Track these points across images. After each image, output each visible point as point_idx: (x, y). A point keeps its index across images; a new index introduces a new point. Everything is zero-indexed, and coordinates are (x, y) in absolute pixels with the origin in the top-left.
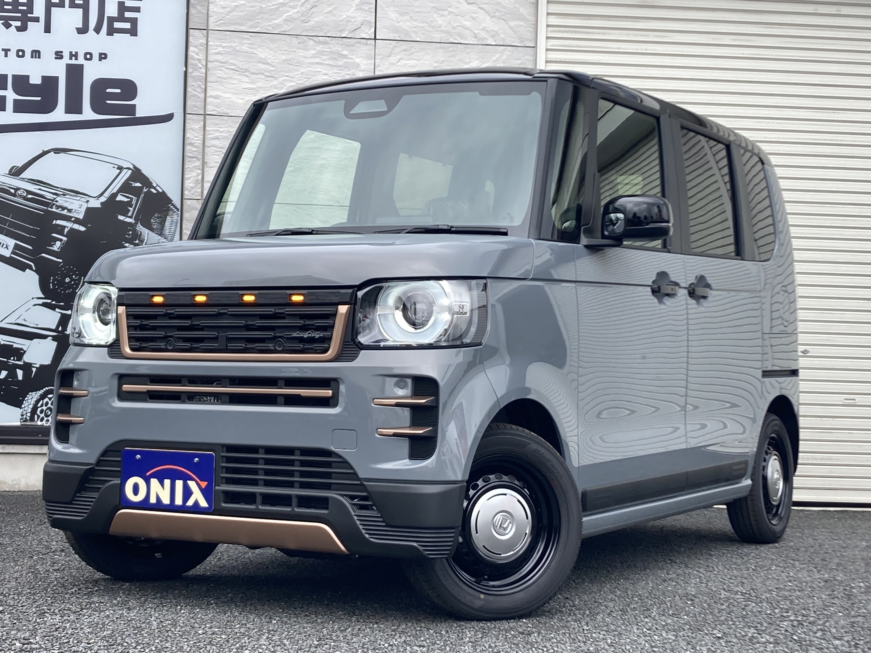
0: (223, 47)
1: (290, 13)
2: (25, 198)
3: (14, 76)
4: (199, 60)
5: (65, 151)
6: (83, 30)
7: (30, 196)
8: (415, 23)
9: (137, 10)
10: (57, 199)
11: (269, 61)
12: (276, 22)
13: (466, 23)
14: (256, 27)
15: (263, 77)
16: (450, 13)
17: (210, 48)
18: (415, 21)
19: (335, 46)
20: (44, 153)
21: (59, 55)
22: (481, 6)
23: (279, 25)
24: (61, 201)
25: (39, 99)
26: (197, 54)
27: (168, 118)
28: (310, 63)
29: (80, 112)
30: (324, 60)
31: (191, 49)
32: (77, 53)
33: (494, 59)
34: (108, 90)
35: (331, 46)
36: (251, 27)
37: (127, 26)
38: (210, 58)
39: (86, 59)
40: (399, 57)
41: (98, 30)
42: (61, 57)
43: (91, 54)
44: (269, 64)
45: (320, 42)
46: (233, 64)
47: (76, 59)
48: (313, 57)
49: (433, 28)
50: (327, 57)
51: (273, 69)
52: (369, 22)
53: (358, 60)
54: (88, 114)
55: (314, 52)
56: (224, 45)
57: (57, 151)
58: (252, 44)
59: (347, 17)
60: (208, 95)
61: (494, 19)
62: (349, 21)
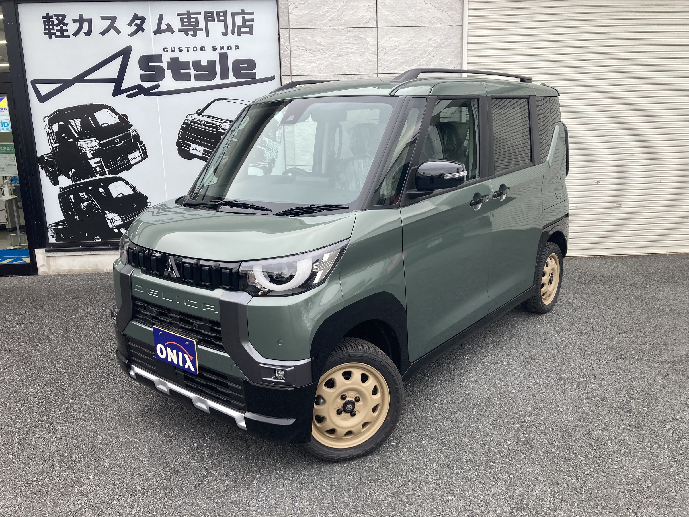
0: (298, 38)
1: (331, 16)
2: (206, 126)
3: (193, 61)
4: (286, 46)
5: (223, 99)
6: (225, 34)
7: (208, 124)
8: (398, 17)
9: (252, 20)
10: (222, 125)
11: (322, 44)
12: (324, 21)
13: (425, 15)
14: (314, 26)
15: (319, 53)
16: (416, 9)
17: (291, 39)
18: (398, 15)
19: (356, 32)
20: (213, 102)
21: (215, 48)
22: (433, 5)
23: (326, 23)
24: (224, 126)
25: (207, 73)
26: (285, 43)
27: (273, 78)
28: (344, 43)
29: (228, 78)
30: (351, 41)
31: (281, 40)
32: (223, 47)
33: (440, 34)
34: (241, 66)
35: (354, 33)
36: (311, 26)
37: (248, 29)
38: (292, 44)
39: (228, 49)
40: (390, 36)
41: (233, 33)
42: (216, 50)
43: (231, 47)
44: (323, 45)
45: (348, 31)
46: (304, 47)
47: (223, 50)
48: (345, 39)
49: (407, 18)
50: (352, 39)
51: (325, 48)
52: (373, 18)
53: (368, 40)
54: (232, 79)
55: (345, 37)
56: (298, 36)
57: (219, 100)
58: (313, 35)
59: (362, 15)
60: (292, 65)
61: (439, 11)
62: (363, 18)
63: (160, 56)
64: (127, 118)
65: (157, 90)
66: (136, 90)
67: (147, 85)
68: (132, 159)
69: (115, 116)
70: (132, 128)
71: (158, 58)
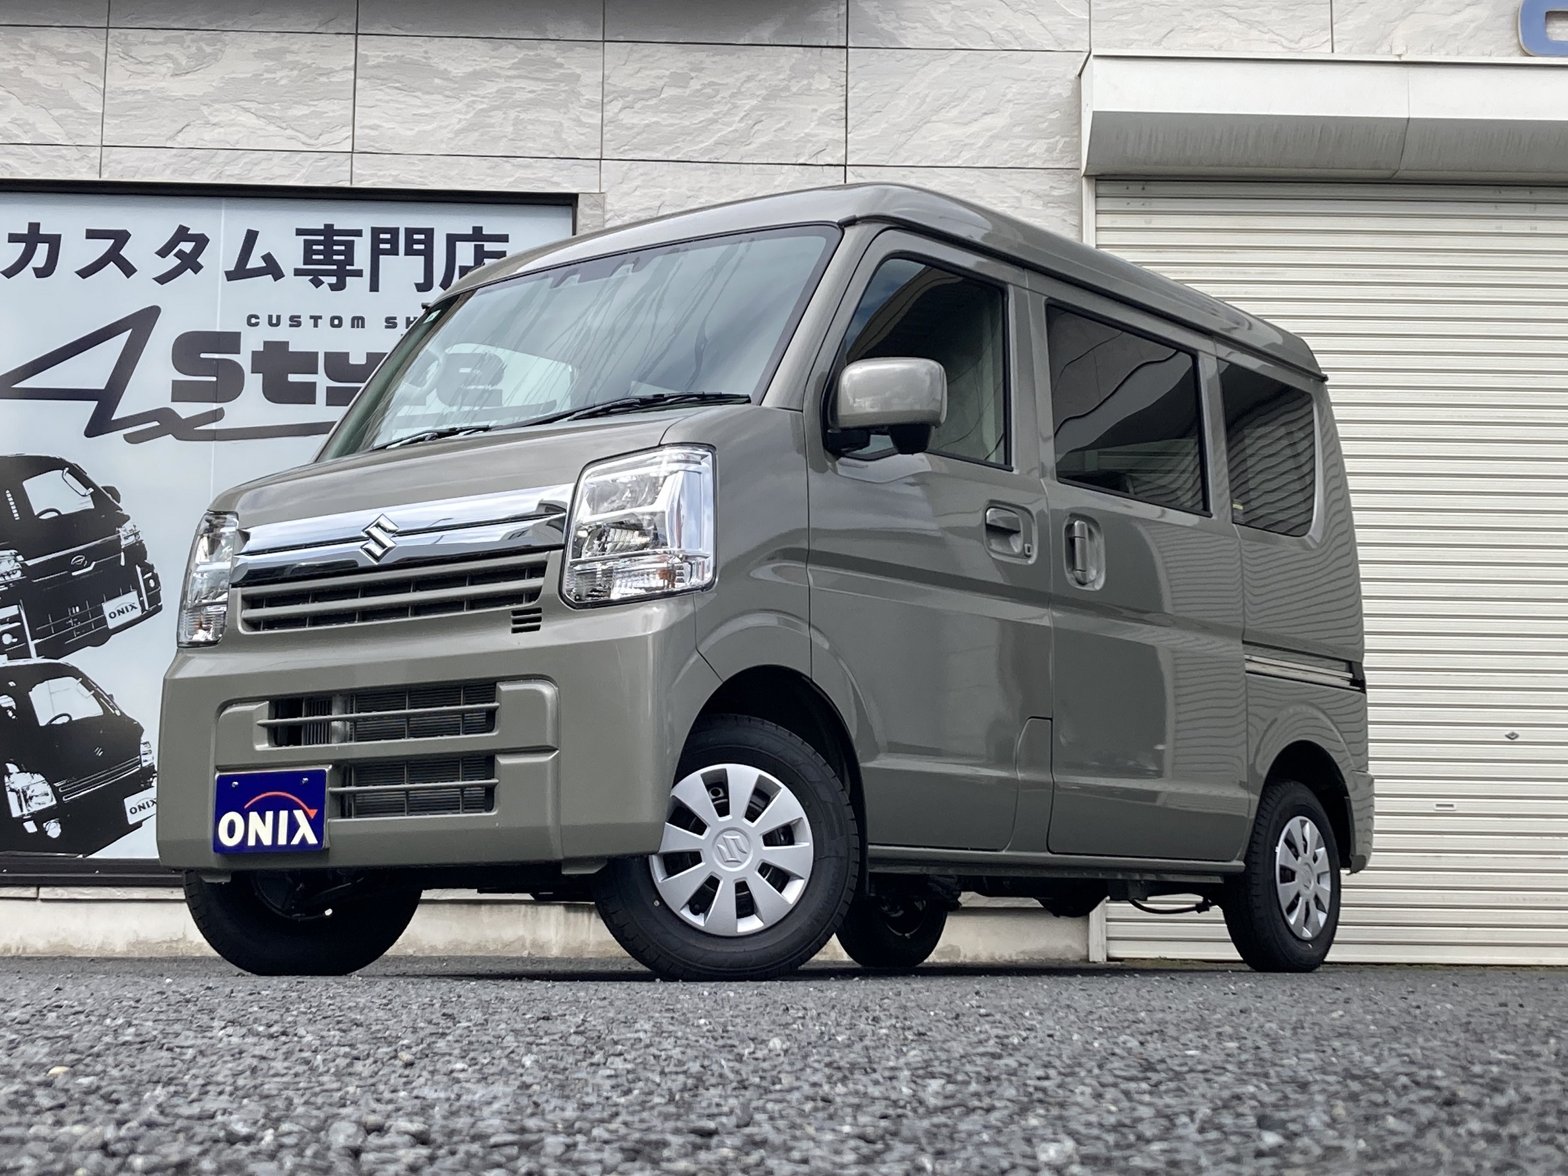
3: (326, 353)
6: (424, 286)
9: (501, 255)
21: (391, 323)
29: (422, 403)
34: (462, 370)
42: (394, 326)
54: (433, 404)
63: (237, 335)
64: (117, 496)
65: (213, 426)
66: (156, 424)
67: (186, 410)
68: (113, 616)
69: (83, 490)
70: (128, 526)
71: (230, 341)
